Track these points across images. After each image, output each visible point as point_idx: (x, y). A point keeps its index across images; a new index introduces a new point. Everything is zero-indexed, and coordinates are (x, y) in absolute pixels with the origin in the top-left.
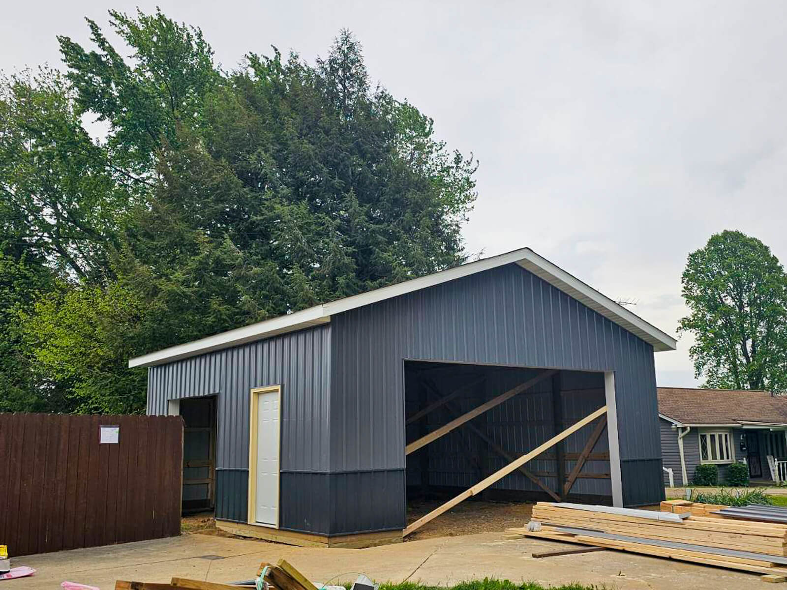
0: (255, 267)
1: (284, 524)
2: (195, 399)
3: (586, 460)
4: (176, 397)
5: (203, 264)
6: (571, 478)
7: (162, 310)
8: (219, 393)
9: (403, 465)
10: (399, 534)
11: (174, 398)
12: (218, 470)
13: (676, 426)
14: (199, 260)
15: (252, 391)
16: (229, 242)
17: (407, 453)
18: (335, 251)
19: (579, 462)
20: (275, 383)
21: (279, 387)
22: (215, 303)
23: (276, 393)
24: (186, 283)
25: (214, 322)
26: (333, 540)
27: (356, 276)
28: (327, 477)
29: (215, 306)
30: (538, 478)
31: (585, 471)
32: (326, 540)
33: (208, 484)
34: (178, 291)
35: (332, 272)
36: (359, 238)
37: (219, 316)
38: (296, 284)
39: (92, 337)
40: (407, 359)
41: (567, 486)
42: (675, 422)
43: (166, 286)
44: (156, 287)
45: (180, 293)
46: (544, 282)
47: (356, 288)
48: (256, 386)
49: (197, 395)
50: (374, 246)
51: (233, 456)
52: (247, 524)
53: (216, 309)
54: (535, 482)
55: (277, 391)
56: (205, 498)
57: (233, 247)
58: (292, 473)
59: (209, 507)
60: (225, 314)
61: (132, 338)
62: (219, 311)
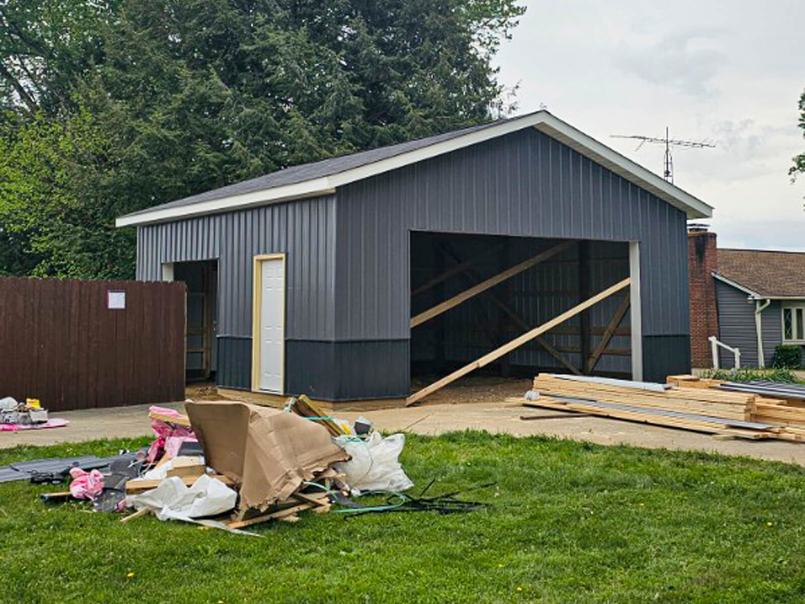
0: (247, 107)
1: (288, 390)
2: (191, 263)
3: (612, 336)
4: (171, 259)
5: (187, 103)
6: (595, 355)
7: (141, 156)
8: (219, 258)
9: (408, 336)
10: (402, 402)
11: (168, 260)
12: (219, 338)
13: (753, 297)
14: (182, 99)
15: (255, 258)
16: (216, 79)
17: (412, 326)
18: (339, 90)
19: (604, 337)
20: (279, 251)
21: (283, 255)
22: (202, 149)
23: (280, 261)
24: (166, 125)
25: (200, 172)
26: (337, 405)
27: (363, 118)
28: (333, 345)
29: (202, 154)
30: (562, 354)
31: (611, 347)
32: (331, 405)
33: (202, 353)
34: (159, 136)
35: (336, 113)
36: (368, 72)
37: (206, 165)
38: (294, 129)
39: (51, 182)
40: (413, 229)
41: (591, 363)
42: (753, 294)
43: (145, 129)
44: (133, 129)
45: (161, 138)
46: (564, 145)
47: (364, 133)
48: (259, 253)
49: (194, 259)
50: (386, 82)
51: (235, 323)
52: (250, 391)
53: (202, 157)
54: (559, 358)
55: (281, 259)
56: (198, 368)
57: (221, 84)
58: (297, 341)
59: (203, 376)
60: (214, 163)
61: (105, 187)
62: (206, 159)
